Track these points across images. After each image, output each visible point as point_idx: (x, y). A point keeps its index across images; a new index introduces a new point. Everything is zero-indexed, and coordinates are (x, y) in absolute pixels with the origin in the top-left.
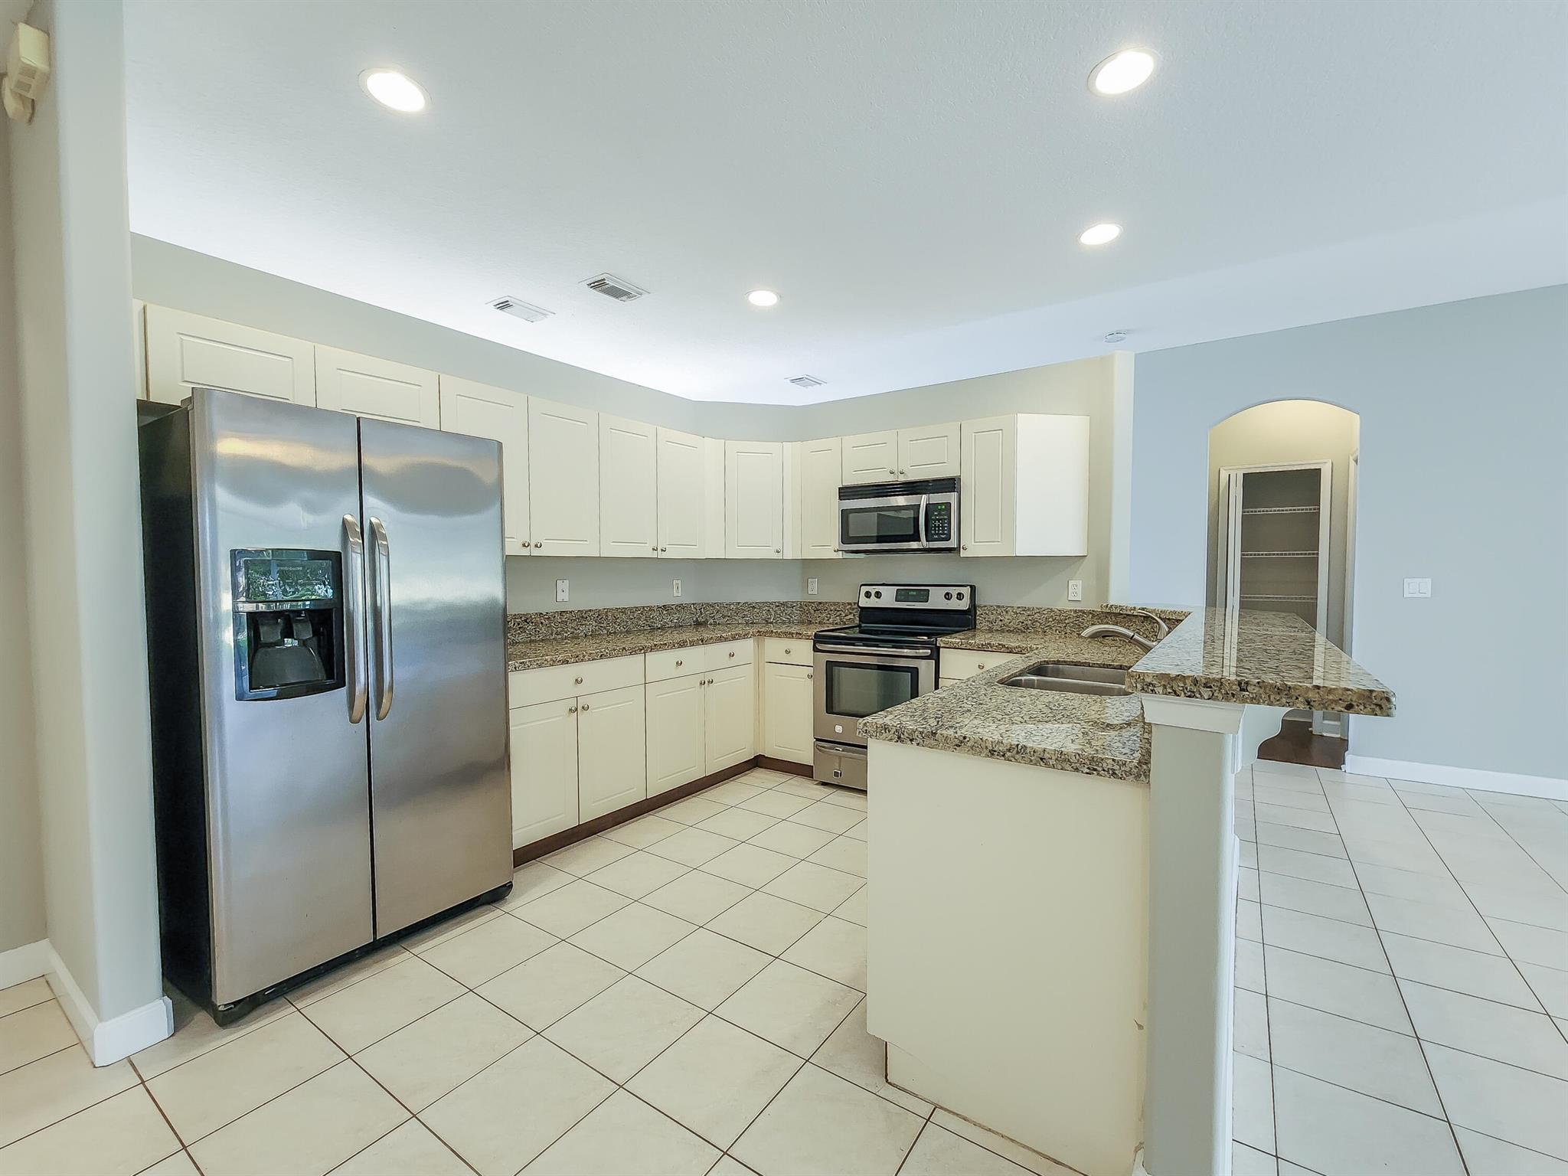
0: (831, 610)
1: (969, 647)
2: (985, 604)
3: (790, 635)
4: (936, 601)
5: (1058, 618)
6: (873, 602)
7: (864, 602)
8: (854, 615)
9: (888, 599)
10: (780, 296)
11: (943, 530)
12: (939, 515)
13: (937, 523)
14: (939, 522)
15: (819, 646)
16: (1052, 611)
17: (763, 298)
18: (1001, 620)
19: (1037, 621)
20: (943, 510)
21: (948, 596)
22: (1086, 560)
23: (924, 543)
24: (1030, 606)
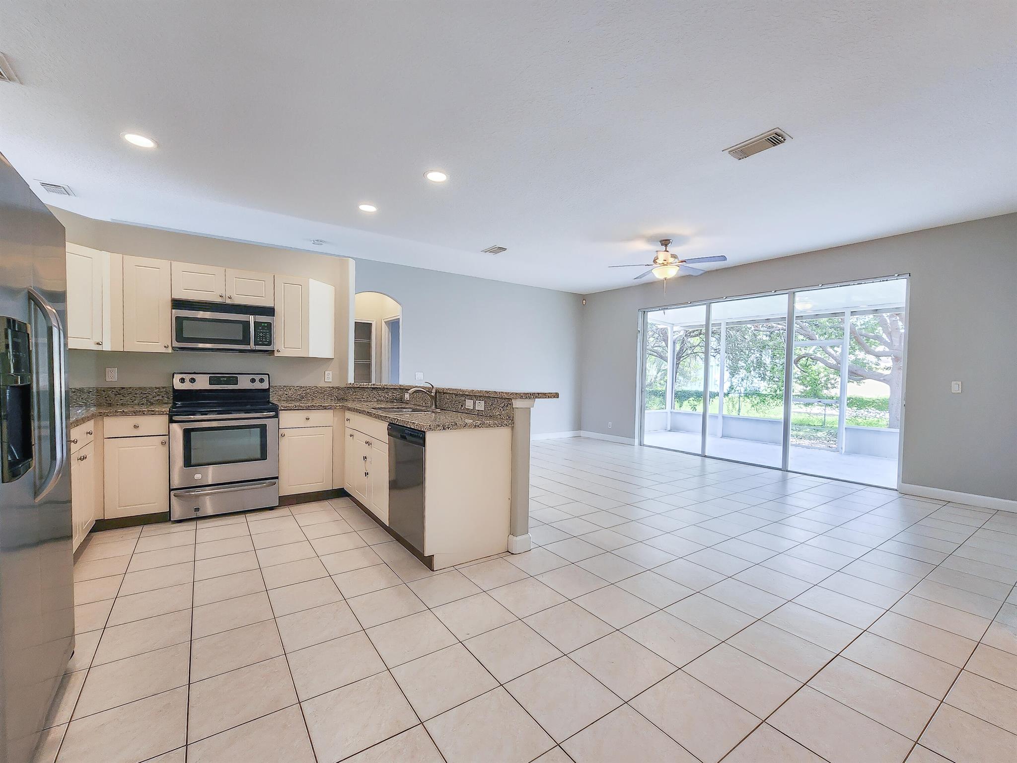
0: (136, 394)
1: (300, 408)
2: (276, 385)
3: (135, 413)
4: (244, 383)
5: (320, 391)
6: (187, 386)
7: (178, 385)
8: (163, 397)
9: (202, 383)
10: (158, 144)
11: (266, 338)
12: (262, 329)
13: (261, 335)
14: (265, 333)
15: (175, 418)
16: (317, 387)
17: (140, 141)
18: (286, 394)
19: (308, 394)
20: (265, 326)
21: (253, 381)
22: (334, 360)
23: (252, 346)
24: (304, 386)
